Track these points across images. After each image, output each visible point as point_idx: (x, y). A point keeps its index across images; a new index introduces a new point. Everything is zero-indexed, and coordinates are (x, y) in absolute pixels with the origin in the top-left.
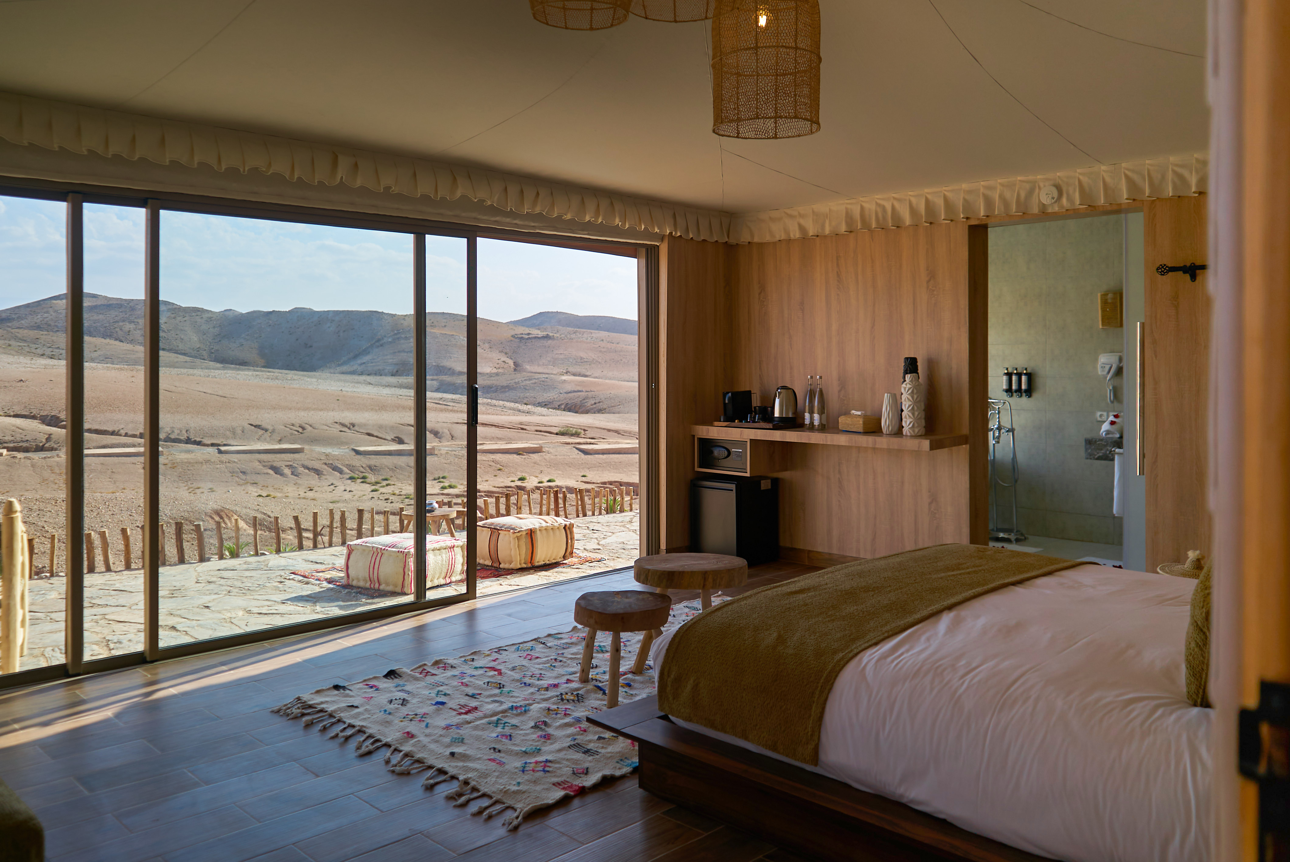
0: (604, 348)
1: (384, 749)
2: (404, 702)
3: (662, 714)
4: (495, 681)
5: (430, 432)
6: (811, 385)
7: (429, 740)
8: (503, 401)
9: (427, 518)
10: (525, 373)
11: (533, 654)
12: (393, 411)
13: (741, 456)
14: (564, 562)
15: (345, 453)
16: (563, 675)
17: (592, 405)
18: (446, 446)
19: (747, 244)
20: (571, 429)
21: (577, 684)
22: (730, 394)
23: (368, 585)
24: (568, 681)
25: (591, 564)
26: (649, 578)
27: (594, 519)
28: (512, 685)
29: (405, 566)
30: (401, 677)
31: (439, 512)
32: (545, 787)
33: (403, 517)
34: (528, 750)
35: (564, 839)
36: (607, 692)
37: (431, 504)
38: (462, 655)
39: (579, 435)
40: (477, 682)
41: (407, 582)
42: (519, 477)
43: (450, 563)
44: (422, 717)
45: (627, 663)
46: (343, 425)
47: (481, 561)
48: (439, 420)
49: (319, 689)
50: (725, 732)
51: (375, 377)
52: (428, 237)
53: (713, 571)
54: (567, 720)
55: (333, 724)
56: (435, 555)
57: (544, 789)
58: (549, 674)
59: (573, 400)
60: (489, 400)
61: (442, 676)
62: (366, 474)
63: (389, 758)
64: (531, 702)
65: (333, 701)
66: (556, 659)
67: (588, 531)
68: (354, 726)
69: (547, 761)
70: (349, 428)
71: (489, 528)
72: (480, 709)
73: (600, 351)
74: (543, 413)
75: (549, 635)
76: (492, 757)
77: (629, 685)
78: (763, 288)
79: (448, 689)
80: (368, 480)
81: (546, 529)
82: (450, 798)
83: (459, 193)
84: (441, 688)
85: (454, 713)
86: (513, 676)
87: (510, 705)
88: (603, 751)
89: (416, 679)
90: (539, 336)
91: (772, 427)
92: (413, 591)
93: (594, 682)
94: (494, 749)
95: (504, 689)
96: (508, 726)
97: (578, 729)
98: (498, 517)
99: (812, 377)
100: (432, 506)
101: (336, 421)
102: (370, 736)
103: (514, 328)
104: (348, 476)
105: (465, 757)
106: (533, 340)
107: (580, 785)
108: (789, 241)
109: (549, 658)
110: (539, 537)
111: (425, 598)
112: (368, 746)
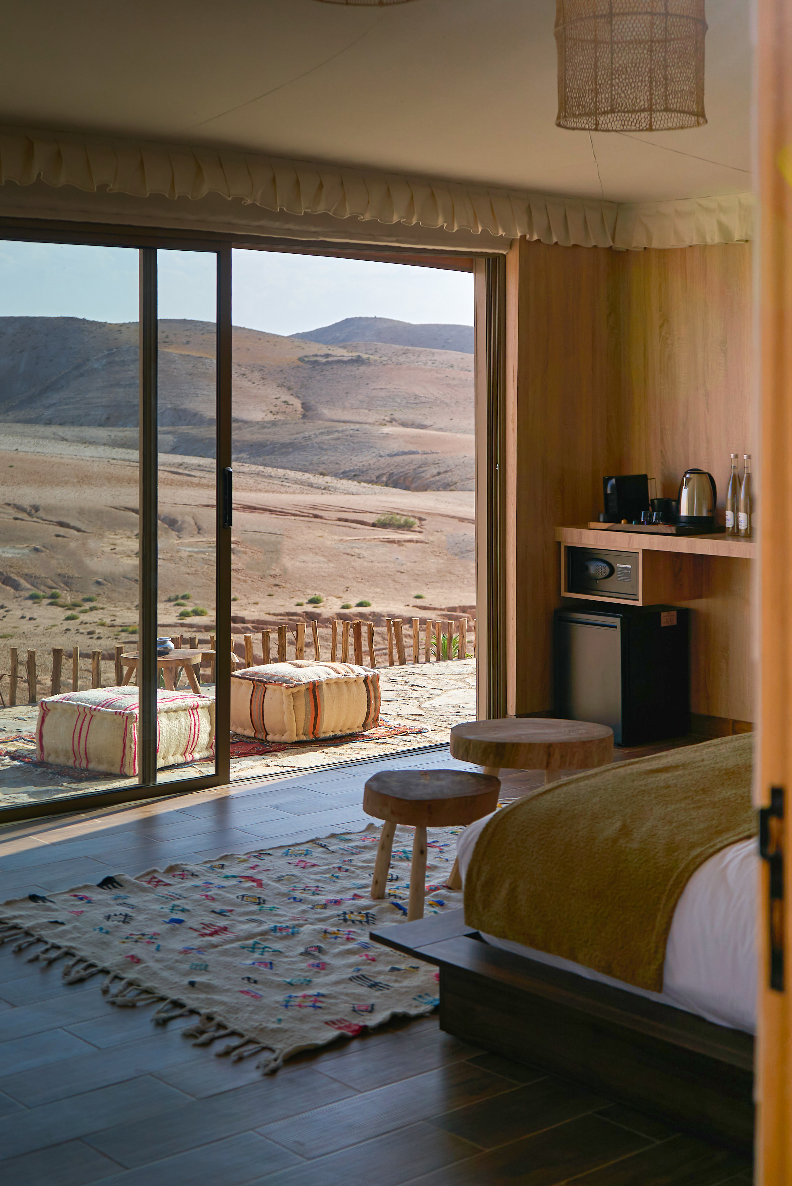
0: (454, 379)
1: (100, 977)
2: (127, 919)
3: (472, 931)
4: (252, 894)
5: (163, 521)
6: (735, 468)
7: (161, 967)
8: (284, 468)
9: (158, 664)
10: (320, 422)
11: (308, 861)
12: (101, 485)
13: (629, 575)
14: (365, 733)
15: (23, 554)
16: (349, 889)
17: (434, 476)
18: (190, 545)
19: (642, 250)
20: (398, 517)
21: (366, 900)
22: (613, 481)
23: (71, 763)
24: (356, 897)
25: (405, 738)
26: (470, 752)
27: (417, 668)
28: (276, 901)
29: (125, 735)
30: (121, 886)
31: (175, 654)
32: (315, 1025)
33: (122, 662)
34: (294, 981)
35: (335, 1086)
36: (408, 911)
37: (165, 642)
38: (207, 859)
39: (411, 527)
40: (228, 895)
41: (128, 759)
42: (310, 597)
43: (192, 732)
44: (151, 938)
45: (442, 875)
46: (20, 508)
47: (239, 731)
48: (178, 500)
49: (9, 899)
50: (549, 951)
51: (72, 428)
52: (160, 252)
53: (561, 743)
54: (350, 946)
55: (31, 944)
56: (169, 719)
57: (313, 1028)
58: (328, 887)
59: (402, 467)
60: (261, 468)
61: (178, 886)
62: (57, 591)
63: (108, 987)
64: (301, 922)
65: (30, 916)
66: (340, 868)
67: (406, 688)
68: (58, 948)
69: (319, 995)
70: (29, 514)
71: (250, 679)
72: (231, 930)
73: (448, 385)
74: (351, 490)
75: (333, 836)
76: (245, 989)
77: (441, 904)
78: (665, 320)
79: (187, 904)
80: (60, 601)
81: (336, 683)
82: (188, 1035)
83: (205, 190)
84: (177, 902)
85: (195, 934)
86: (277, 888)
87: (272, 925)
88: (396, 985)
89: (144, 890)
90: (345, 359)
91: (674, 532)
92: (137, 772)
93: (392, 899)
94: (249, 979)
95: (265, 906)
96: (268, 952)
97: (364, 958)
98: (267, 663)
99: (736, 456)
100: (165, 646)
101: (7, 501)
102: (81, 960)
103: (303, 345)
104: (27, 594)
105: (208, 988)
106: (335, 366)
107: (361, 1024)
108: (705, 247)
109: (331, 867)
110: (327, 696)
111: (155, 780)
112: (78, 971)
